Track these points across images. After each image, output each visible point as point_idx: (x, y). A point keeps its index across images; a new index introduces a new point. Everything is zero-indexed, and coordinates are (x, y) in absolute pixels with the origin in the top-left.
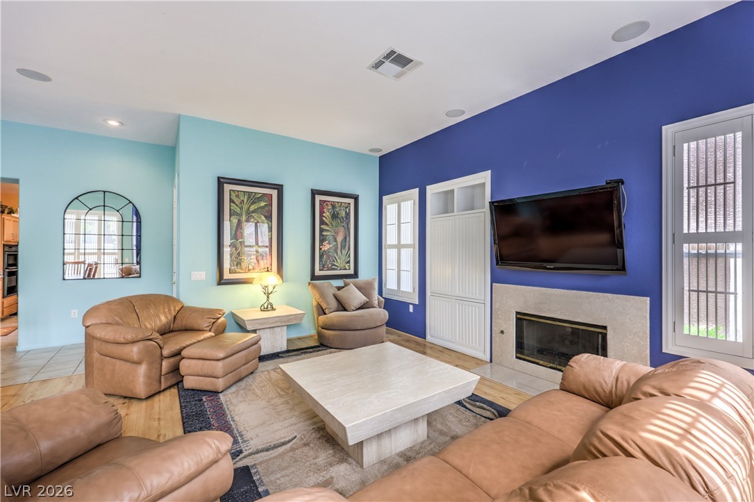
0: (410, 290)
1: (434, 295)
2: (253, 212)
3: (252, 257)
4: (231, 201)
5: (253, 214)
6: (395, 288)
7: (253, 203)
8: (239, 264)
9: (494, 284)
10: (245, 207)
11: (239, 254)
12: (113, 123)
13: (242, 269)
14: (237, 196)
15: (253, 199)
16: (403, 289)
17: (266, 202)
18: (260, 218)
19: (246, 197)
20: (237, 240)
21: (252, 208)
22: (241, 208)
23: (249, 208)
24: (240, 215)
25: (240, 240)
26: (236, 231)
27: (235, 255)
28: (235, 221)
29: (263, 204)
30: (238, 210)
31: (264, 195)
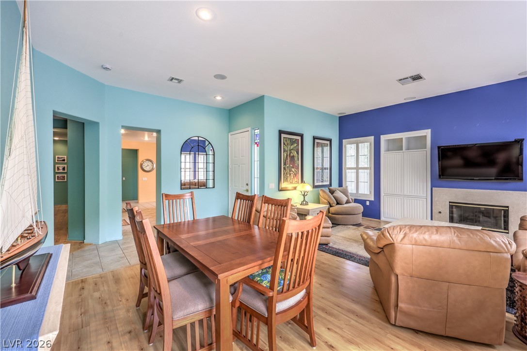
0: (367, 192)
1: (387, 195)
2: (292, 150)
3: (292, 175)
4: (284, 144)
6: (355, 192)
7: (292, 145)
8: (287, 179)
9: (433, 188)
11: (287, 174)
12: (219, 98)
14: (286, 140)
15: (292, 142)
16: (361, 191)
17: (297, 143)
18: (295, 153)
19: (289, 141)
20: (286, 166)
23: (290, 148)
26: (286, 160)
28: (285, 155)
29: (295, 145)
30: (286, 149)
31: (296, 139)
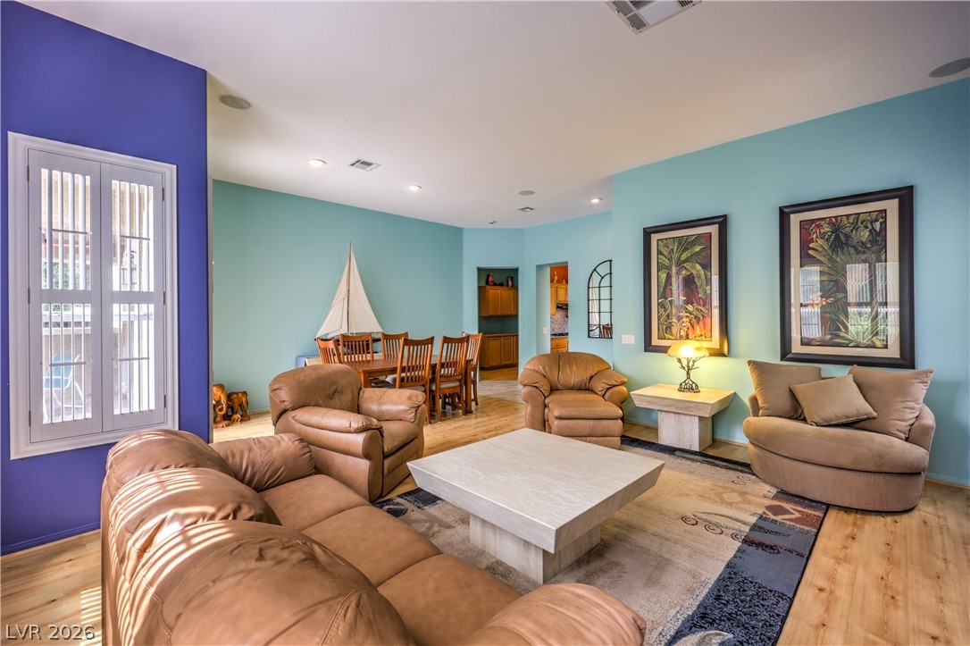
2: (685, 261)
3: (685, 320)
4: (659, 252)
5: (685, 265)
7: (685, 250)
8: (669, 328)
10: (675, 256)
11: (668, 316)
13: (672, 334)
14: (666, 245)
15: (685, 244)
17: (702, 244)
18: (694, 268)
19: (676, 244)
20: (666, 299)
21: (684, 257)
22: (670, 260)
23: (680, 257)
24: (669, 268)
25: (670, 299)
26: (665, 288)
27: (664, 317)
28: (664, 276)
29: (697, 249)
30: (666, 262)
31: (699, 236)
